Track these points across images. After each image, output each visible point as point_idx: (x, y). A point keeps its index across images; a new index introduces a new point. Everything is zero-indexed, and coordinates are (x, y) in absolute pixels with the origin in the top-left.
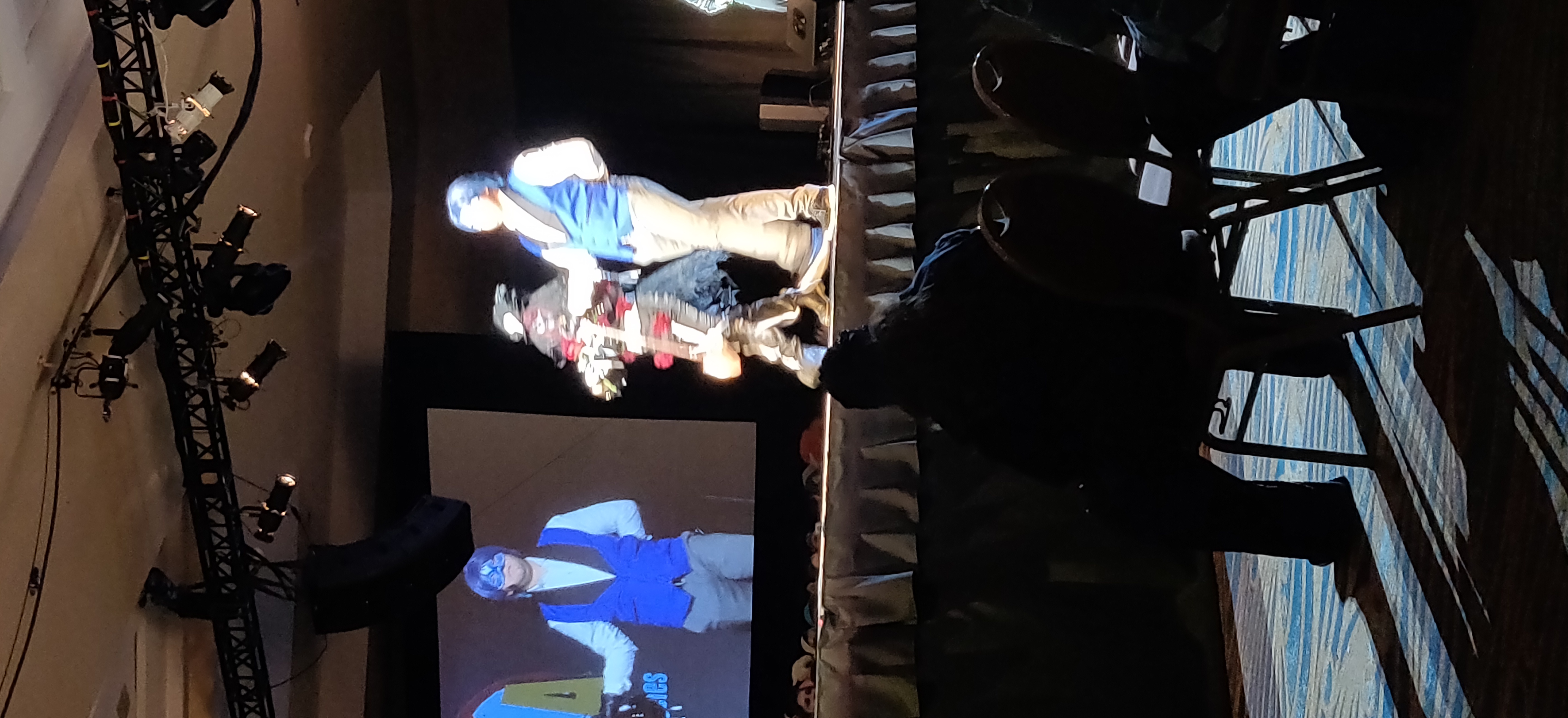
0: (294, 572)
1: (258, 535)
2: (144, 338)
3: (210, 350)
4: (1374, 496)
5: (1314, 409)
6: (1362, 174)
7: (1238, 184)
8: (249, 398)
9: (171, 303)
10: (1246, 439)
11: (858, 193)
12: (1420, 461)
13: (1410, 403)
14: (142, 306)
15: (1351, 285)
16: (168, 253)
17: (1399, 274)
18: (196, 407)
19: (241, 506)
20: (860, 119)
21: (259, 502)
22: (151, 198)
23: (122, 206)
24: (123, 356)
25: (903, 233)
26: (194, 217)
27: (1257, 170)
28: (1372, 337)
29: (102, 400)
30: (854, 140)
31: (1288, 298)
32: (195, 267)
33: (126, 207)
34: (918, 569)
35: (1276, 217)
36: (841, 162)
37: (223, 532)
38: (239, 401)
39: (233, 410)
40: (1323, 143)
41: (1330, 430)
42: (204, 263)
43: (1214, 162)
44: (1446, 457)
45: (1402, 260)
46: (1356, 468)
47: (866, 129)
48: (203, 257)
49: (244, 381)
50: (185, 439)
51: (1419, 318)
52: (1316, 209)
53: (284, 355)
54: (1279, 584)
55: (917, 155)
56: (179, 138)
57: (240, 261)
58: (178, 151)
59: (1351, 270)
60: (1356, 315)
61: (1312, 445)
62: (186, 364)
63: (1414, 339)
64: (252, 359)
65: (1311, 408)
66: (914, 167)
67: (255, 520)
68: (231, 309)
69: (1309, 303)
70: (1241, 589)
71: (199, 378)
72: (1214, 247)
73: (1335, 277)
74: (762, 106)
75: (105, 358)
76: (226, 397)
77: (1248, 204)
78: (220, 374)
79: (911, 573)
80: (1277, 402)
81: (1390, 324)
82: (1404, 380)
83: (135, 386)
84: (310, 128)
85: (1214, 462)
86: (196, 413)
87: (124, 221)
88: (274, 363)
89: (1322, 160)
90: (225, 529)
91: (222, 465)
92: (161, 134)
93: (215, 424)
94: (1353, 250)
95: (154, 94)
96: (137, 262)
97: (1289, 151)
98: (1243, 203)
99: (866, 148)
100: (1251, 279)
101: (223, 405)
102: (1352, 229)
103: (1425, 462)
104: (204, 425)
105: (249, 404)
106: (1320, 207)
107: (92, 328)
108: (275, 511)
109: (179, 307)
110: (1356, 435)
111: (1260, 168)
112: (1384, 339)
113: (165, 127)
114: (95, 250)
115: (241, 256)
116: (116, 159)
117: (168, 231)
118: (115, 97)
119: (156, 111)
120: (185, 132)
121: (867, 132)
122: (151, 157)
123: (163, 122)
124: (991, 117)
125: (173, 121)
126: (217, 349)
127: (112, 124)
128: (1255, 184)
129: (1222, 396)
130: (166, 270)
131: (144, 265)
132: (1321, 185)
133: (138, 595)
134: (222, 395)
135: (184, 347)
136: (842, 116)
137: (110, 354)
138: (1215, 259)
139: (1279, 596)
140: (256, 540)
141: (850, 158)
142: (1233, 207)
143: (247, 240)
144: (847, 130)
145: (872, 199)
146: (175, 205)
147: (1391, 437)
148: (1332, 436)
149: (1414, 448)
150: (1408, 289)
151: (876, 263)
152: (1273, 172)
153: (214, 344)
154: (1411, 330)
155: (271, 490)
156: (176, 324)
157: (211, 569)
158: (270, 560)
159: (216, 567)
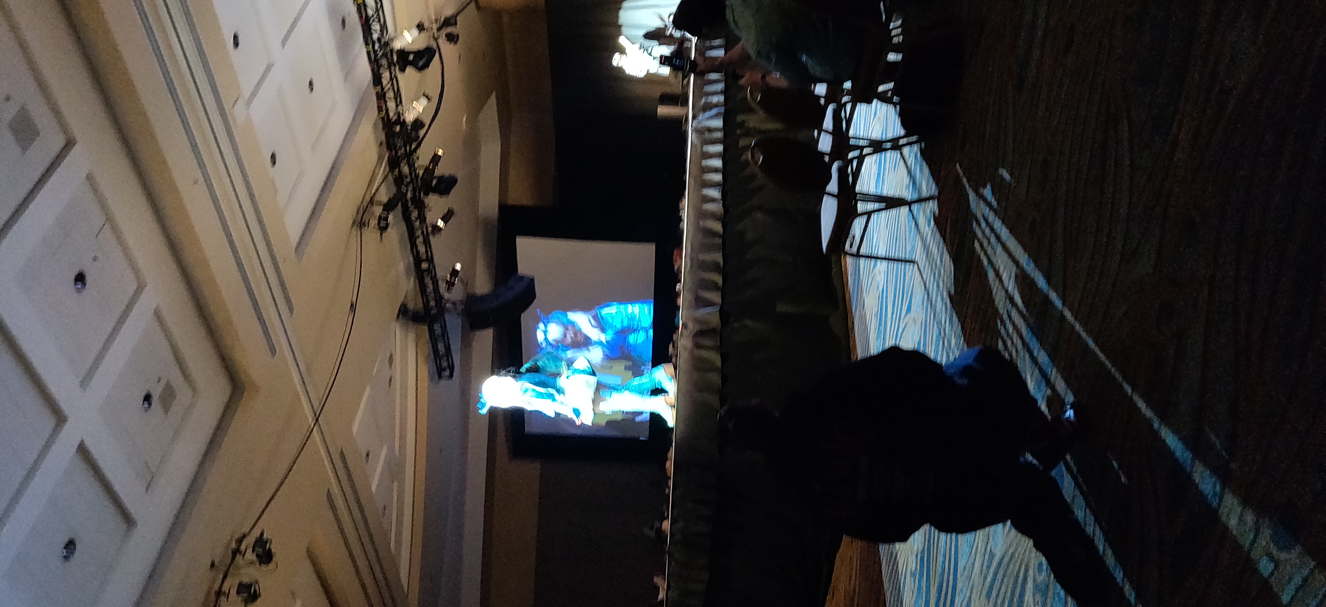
0: (461, 305)
1: (445, 289)
2: (396, 206)
3: (424, 212)
7: (860, 142)
8: (441, 233)
9: (407, 191)
10: (861, 252)
11: (699, 145)
14: (395, 193)
15: (908, 186)
16: (406, 169)
17: (928, 181)
18: (419, 235)
19: (438, 278)
20: (700, 113)
21: (446, 276)
22: (398, 147)
23: (386, 149)
24: (388, 214)
25: (718, 163)
26: (416, 154)
27: (869, 136)
29: (379, 233)
30: (697, 122)
32: (417, 176)
36: (691, 132)
37: (431, 288)
38: (437, 233)
39: (434, 238)
43: (851, 133)
47: (702, 118)
48: (421, 172)
49: (439, 224)
50: (414, 249)
51: (936, 200)
53: (456, 213)
55: (725, 129)
56: (409, 121)
57: (436, 173)
58: (409, 126)
62: (414, 217)
64: (443, 215)
66: (723, 133)
67: (445, 283)
68: (433, 194)
71: (420, 223)
72: (850, 169)
74: (659, 108)
75: (380, 214)
76: (431, 232)
77: (865, 151)
78: (429, 222)
79: (718, 307)
81: (923, 203)
83: (393, 227)
84: (465, 117)
86: (419, 238)
87: (387, 156)
88: (452, 217)
91: (430, 260)
92: (402, 119)
93: (427, 243)
95: (399, 102)
96: (393, 174)
99: (702, 125)
104: (422, 243)
107: (374, 202)
108: (453, 280)
109: (411, 193)
113: (404, 116)
114: (375, 168)
116: (383, 130)
117: (406, 160)
118: (383, 104)
120: (412, 118)
122: (398, 129)
124: (757, 113)
125: (407, 113)
126: (428, 211)
127: (381, 115)
128: (868, 143)
130: (405, 177)
131: (396, 175)
132: (896, 143)
133: (396, 314)
135: (413, 211)
136: (692, 112)
137: (382, 212)
140: (445, 292)
141: (696, 131)
142: (858, 153)
143: (439, 165)
144: (694, 118)
145: (705, 148)
146: (408, 149)
151: (706, 176)
153: (426, 208)
154: (932, 206)
155: (451, 271)
156: (410, 200)
157: (426, 304)
158: (451, 300)
159: (428, 302)
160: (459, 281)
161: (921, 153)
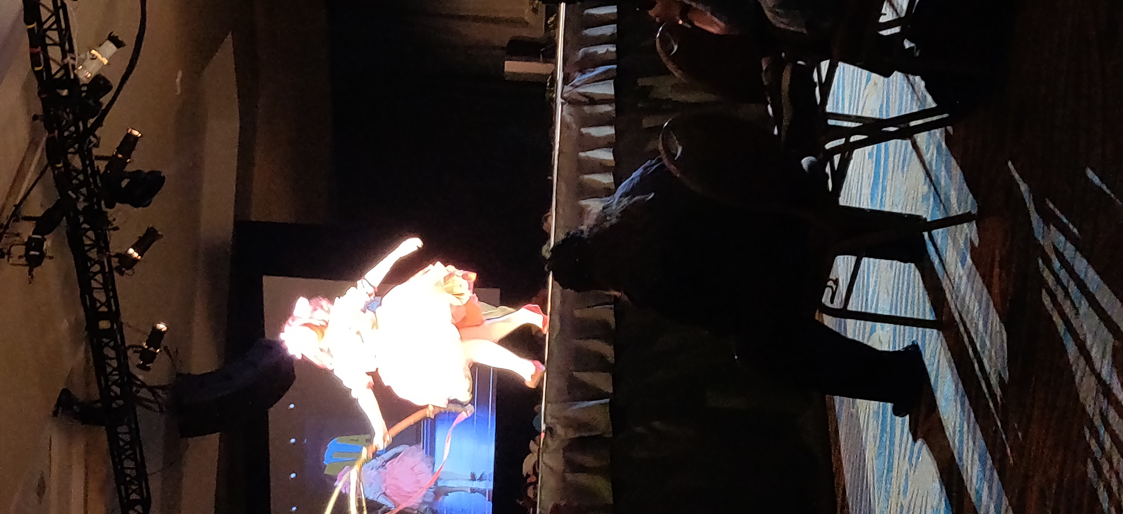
0: (165, 393)
1: (139, 366)
2: (58, 223)
3: (106, 232)
4: (941, 349)
5: (898, 288)
6: (935, 118)
7: (846, 124)
8: (134, 267)
9: (78, 198)
10: (850, 308)
11: (574, 126)
12: (974, 325)
13: (967, 283)
14: (57, 200)
15: (925, 198)
16: (77, 162)
17: (960, 190)
18: (96, 274)
19: (127, 345)
20: (576, 73)
21: (141, 342)
22: (64, 123)
23: (43, 128)
24: (43, 237)
25: (606, 155)
26: (95, 136)
27: (859, 114)
28: (940, 236)
29: (28, 268)
30: (571, 88)
31: (880, 207)
32: (96, 172)
33: (46, 128)
34: (614, 398)
35: (873, 148)
36: (563, 104)
37: (114, 363)
38: (128, 269)
39: (122, 275)
40: (907, 96)
41: (910, 301)
42: (102, 169)
43: (829, 109)
44: (992, 323)
45: (962, 181)
46: (927, 330)
47: (580, 81)
48: (101, 166)
49: (131, 255)
50: (87, 297)
51: (974, 222)
52: (902, 143)
53: (160, 236)
55: (617, 99)
57: (129, 168)
58: (85, 88)
59: (926, 187)
60: (929, 220)
61: (896, 312)
62: (88, 242)
63: (971, 237)
64: (136, 240)
65: (896, 285)
66: (614, 108)
67: (139, 355)
68: (122, 203)
69: (895, 210)
71: (98, 252)
72: (828, 170)
73: (914, 192)
74: (506, 62)
75: (29, 237)
76: (117, 267)
77: (853, 139)
78: (113, 250)
79: (608, 400)
80: (872, 281)
81: (953, 227)
82: (963, 265)
83: (52, 258)
84: (180, 73)
85: (826, 323)
86: (96, 278)
87: (45, 138)
88: (153, 242)
89: (907, 108)
90: (116, 361)
91: (114, 316)
92: (72, 76)
93: (109, 286)
94: (928, 174)
95: (67, 46)
96: (54, 169)
97: (883, 101)
98: (849, 139)
99: (580, 94)
100: (854, 191)
101: (114, 271)
102: (927, 157)
103: (977, 325)
104: (101, 287)
105: (134, 273)
106: (904, 142)
107: (21, 216)
108: (152, 349)
109: (84, 201)
110: (928, 305)
111: (862, 113)
112: (949, 237)
113: (75, 71)
114: (23, 159)
115: (128, 165)
116: (39, 93)
117: (76, 146)
118: (39, 49)
119: (68, 59)
120: (89, 75)
121: (580, 82)
123: (74, 67)
124: (671, 74)
125: (81, 67)
126: (112, 232)
127: (36, 69)
128: (858, 125)
129: (832, 276)
130: (74, 174)
131: (59, 171)
132: (906, 126)
133: (52, 408)
134: (114, 265)
135: (88, 230)
136: (563, 70)
137: (33, 234)
138: (828, 178)
139: (871, 421)
140: (138, 370)
141: (569, 101)
142: (842, 141)
143: (134, 153)
144: (566, 80)
145: (584, 130)
146: (81, 128)
147: (953, 307)
148: (911, 307)
149: (970, 314)
150: (966, 202)
151: (586, 177)
152: (871, 116)
153: (110, 227)
154: (969, 232)
155: (149, 334)
156: (81, 213)
157: (105, 390)
158: (148, 384)
159: (109, 388)
160: (163, 350)
161: (946, 143)
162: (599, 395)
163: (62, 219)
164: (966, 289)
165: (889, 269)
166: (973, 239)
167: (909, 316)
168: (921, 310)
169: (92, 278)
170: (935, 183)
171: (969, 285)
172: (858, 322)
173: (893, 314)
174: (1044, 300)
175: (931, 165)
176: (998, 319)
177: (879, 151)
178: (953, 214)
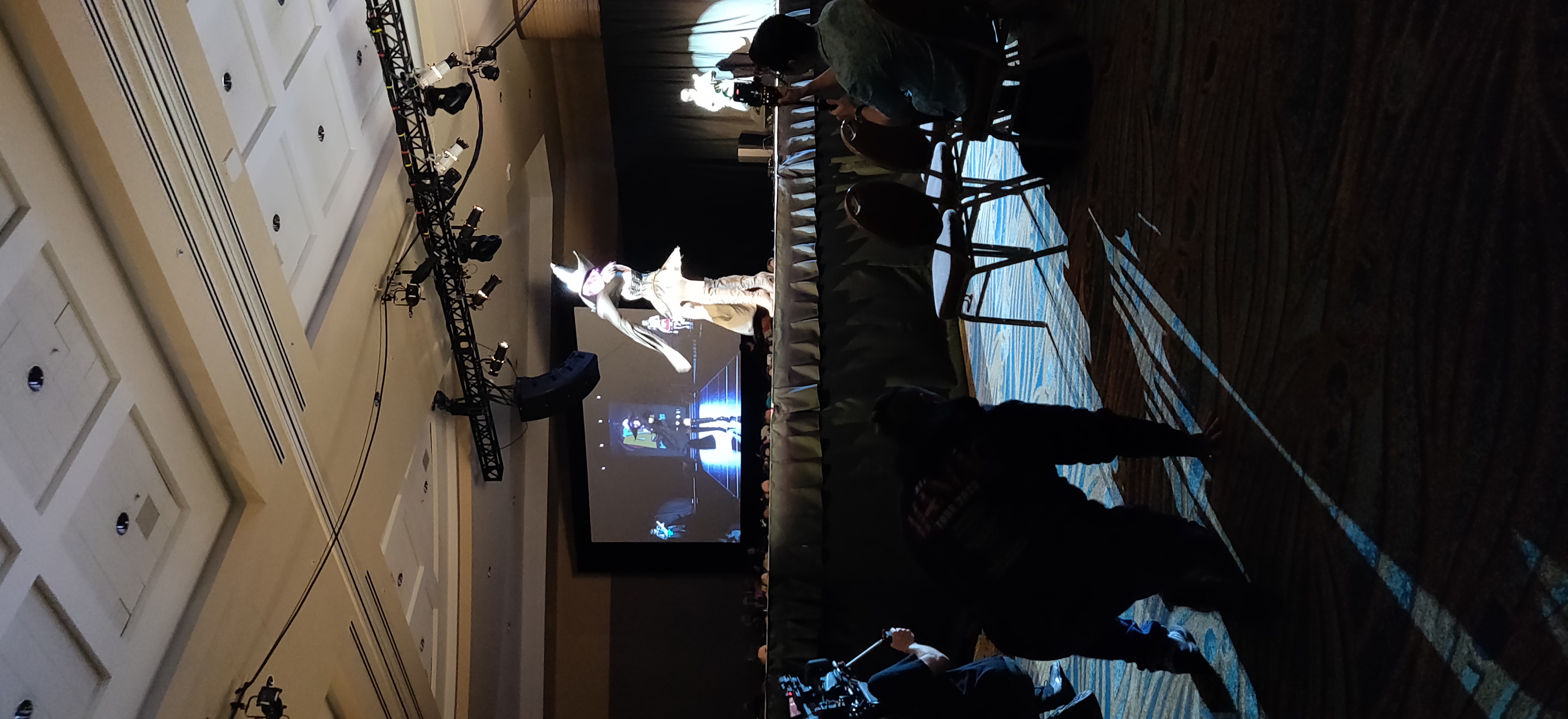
0: (510, 391)
1: (490, 373)
2: (428, 275)
3: (462, 280)
5: (1015, 299)
8: (483, 304)
9: (441, 257)
10: (981, 314)
11: (787, 194)
13: (1062, 295)
14: (426, 259)
15: (1032, 236)
16: (439, 231)
18: (456, 309)
19: (481, 359)
20: (787, 156)
21: (490, 356)
22: (429, 203)
23: (414, 208)
24: (418, 284)
25: (810, 213)
26: (451, 212)
27: (986, 178)
28: (1043, 262)
29: (408, 307)
30: (784, 166)
31: (1002, 242)
32: (452, 238)
33: (416, 208)
34: (820, 383)
36: (778, 178)
37: (473, 372)
38: (478, 305)
39: (475, 310)
42: (457, 236)
43: (963, 174)
44: (1079, 321)
45: (1057, 222)
47: (789, 161)
48: (456, 233)
49: (480, 295)
50: (451, 326)
51: (1066, 252)
53: (500, 282)
54: (998, 386)
55: (817, 173)
56: (442, 172)
57: (475, 234)
58: (442, 179)
59: (1033, 226)
60: (1035, 250)
61: (1014, 317)
62: (450, 287)
64: (484, 284)
66: (815, 180)
67: (489, 365)
68: (471, 259)
69: (1013, 245)
70: (980, 389)
71: (457, 294)
72: (963, 218)
74: (739, 149)
75: (408, 285)
76: (471, 303)
77: (981, 196)
78: (468, 292)
79: (816, 385)
82: (1059, 283)
83: (424, 299)
84: (509, 165)
86: (457, 312)
87: (415, 215)
88: (495, 286)
89: (1018, 172)
90: (473, 370)
91: (471, 338)
92: (433, 171)
93: (466, 318)
95: (428, 149)
96: (423, 236)
98: (978, 196)
99: (790, 170)
100: (983, 233)
101: (469, 307)
102: (1033, 207)
103: (1069, 324)
104: (460, 318)
105: (483, 308)
106: (1017, 196)
107: (401, 271)
108: (498, 361)
109: (445, 258)
112: (1049, 263)
113: (435, 166)
114: (401, 231)
115: (476, 231)
116: (410, 183)
117: (438, 220)
118: (408, 151)
119: (429, 158)
120: (444, 169)
122: (428, 182)
123: (434, 164)
124: (852, 154)
125: (438, 163)
126: (466, 280)
127: (407, 166)
128: (984, 185)
130: (438, 239)
131: (427, 237)
132: (1017, 185)
133: (431, 404)
134: (469, 303)
135: (449, 279)
136: (778, 154)
137: (411, 283)
138: (964, 223)
139: (998, 392)
140: (490, 376)
141: (783, 176)
142: (973, 197)
143: (478, 224)
144: (780, 161)
145: (794, 196)
146: (441, 207)
149: (1064, 317)
150: (1060, 238)
151: (797, 229)
152: (993, 179)
153: (464, 276)
154: (1062, 258)
155: (496, 350)
156: (444, 267)
157: (467, 391)
158: (497, 386)
159: (469, 389)
160: (507, 362)
161: (1046, 197)
162: (812, 382)
163: (430, 272)
164: (1061, 298)
165: (1009, 286)
166: (1065, 263)
167: (1022, 319)
168: (1031, 314)
169: (454, 312)
170: (1039, 225)
171: (1063, 296)
172: (988, 324)
173: (1012, 318)
174: (1114, 304)
175: (1035, 212)
176: (1084, 318)
177: (1000, 203)
178: (1051, 246)
